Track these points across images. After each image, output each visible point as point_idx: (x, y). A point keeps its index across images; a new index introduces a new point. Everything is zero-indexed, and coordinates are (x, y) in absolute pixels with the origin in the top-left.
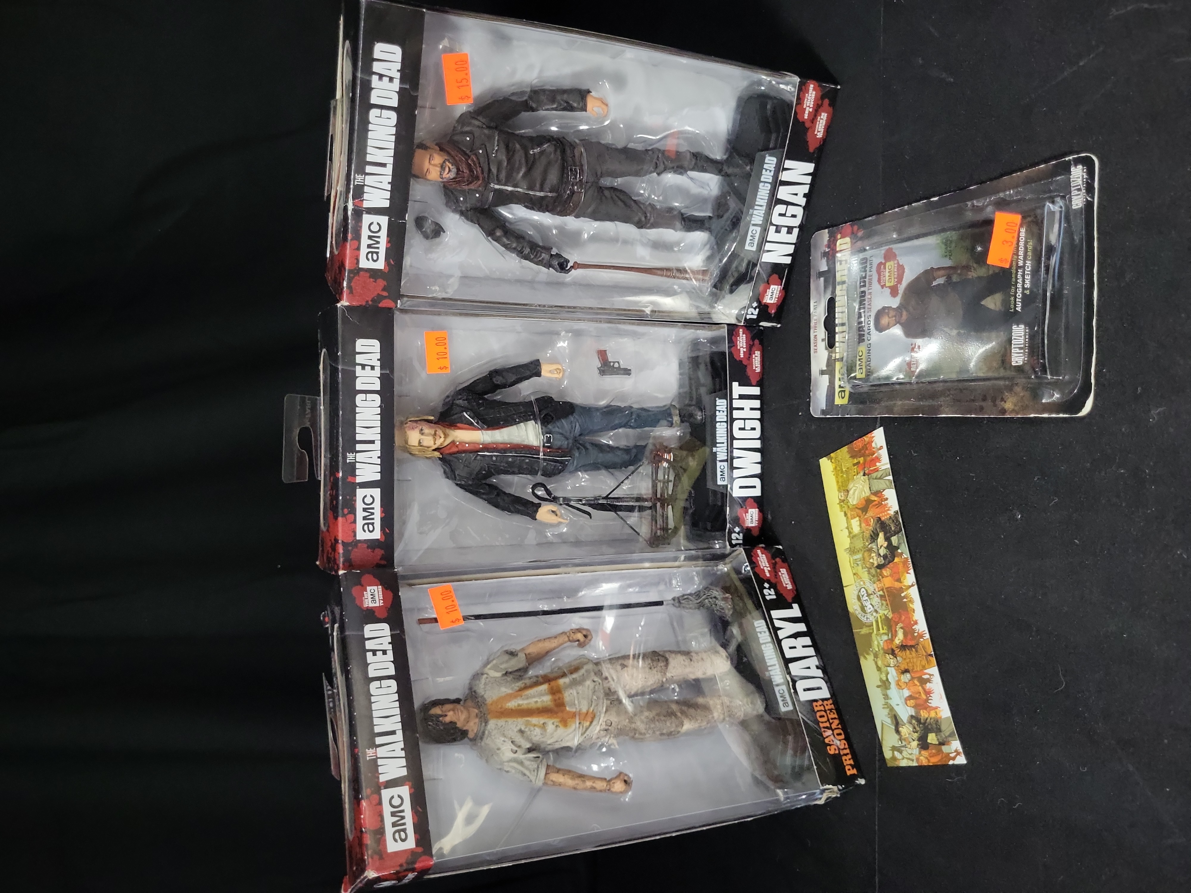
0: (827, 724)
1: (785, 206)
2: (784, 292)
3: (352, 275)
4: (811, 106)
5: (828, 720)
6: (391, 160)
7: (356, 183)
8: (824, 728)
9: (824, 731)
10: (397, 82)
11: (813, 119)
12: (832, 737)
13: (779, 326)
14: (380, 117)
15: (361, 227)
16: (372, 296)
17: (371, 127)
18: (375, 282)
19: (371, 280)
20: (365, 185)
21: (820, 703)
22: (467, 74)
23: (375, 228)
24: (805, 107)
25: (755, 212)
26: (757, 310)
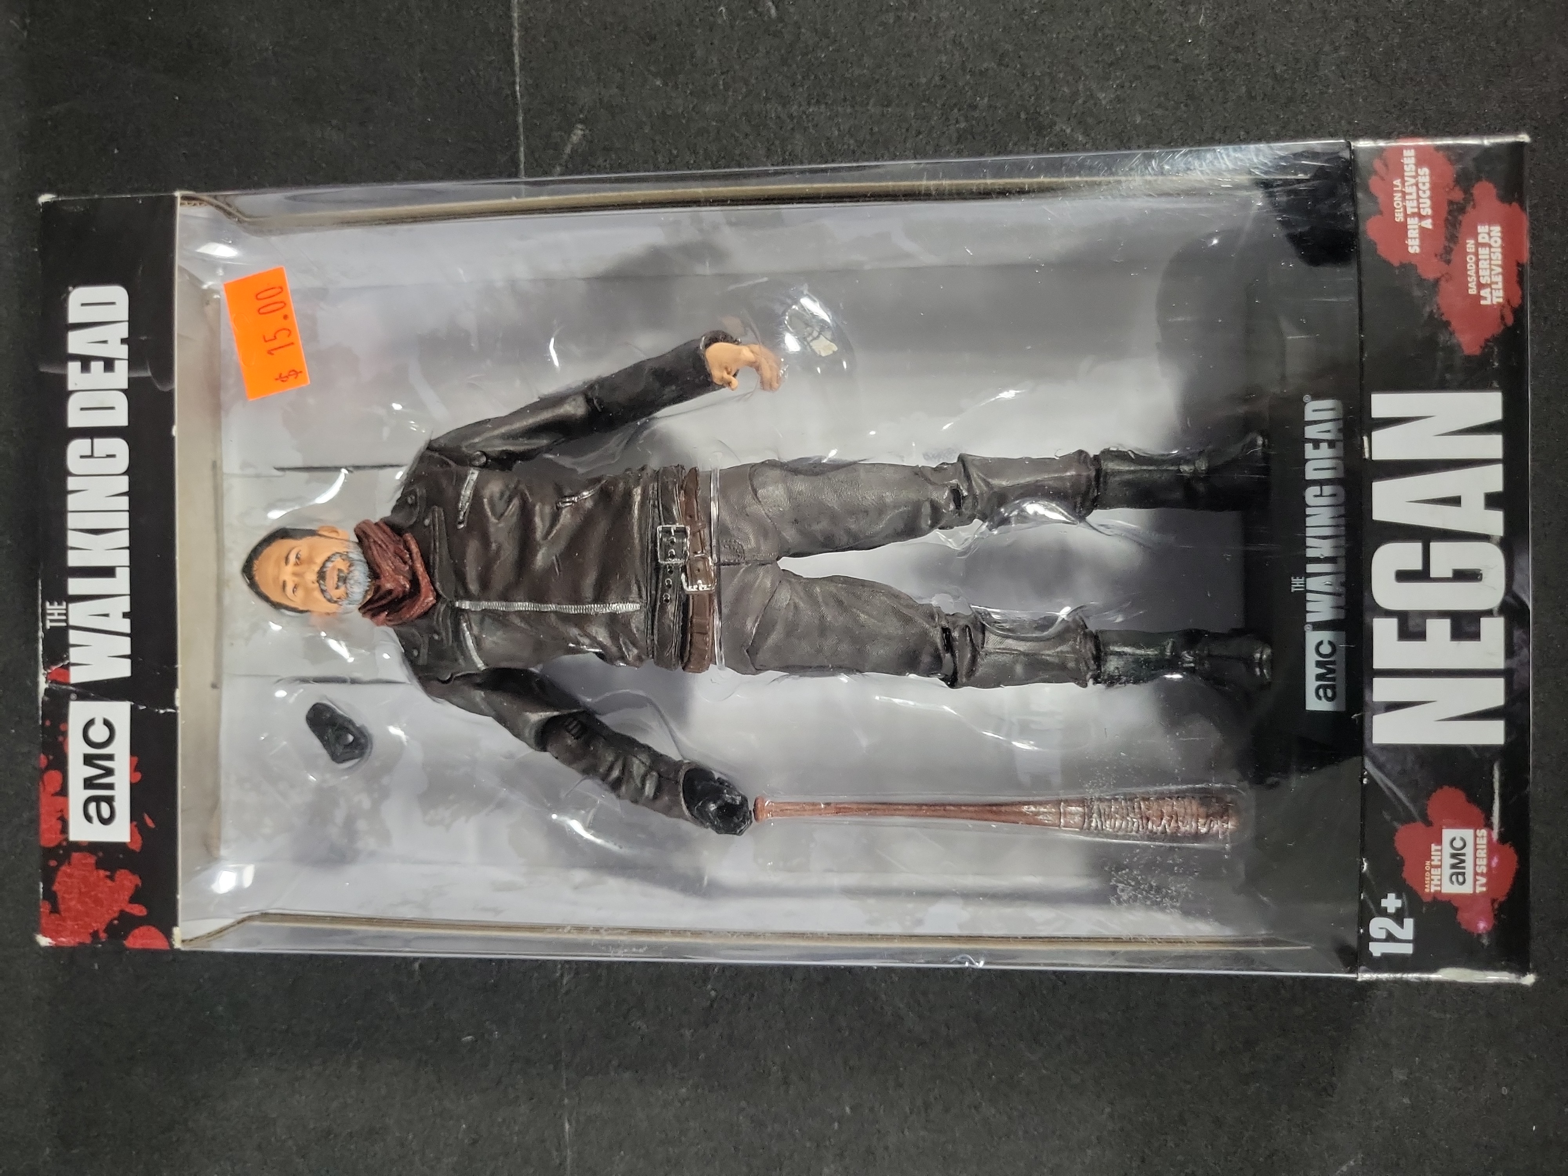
1: (1418, 546)
2: (1509, 850)
3: (53, 863)
4: (1427, 211)
6: (123, 558)
7: (49, 625)
10: (122, 368)
11: (1448, 251)
13: (1529, 979)
14: (92, 456)
15: (65, 734)
16: (107, 918)
17: (72, 483)
18: (111, 878)
19: (102, 873)
20: (68, 627)
22: (286, 317)
23: (99, 733)
24: (1399, 217)
25: (1313, 584)
26: (1409, 922)
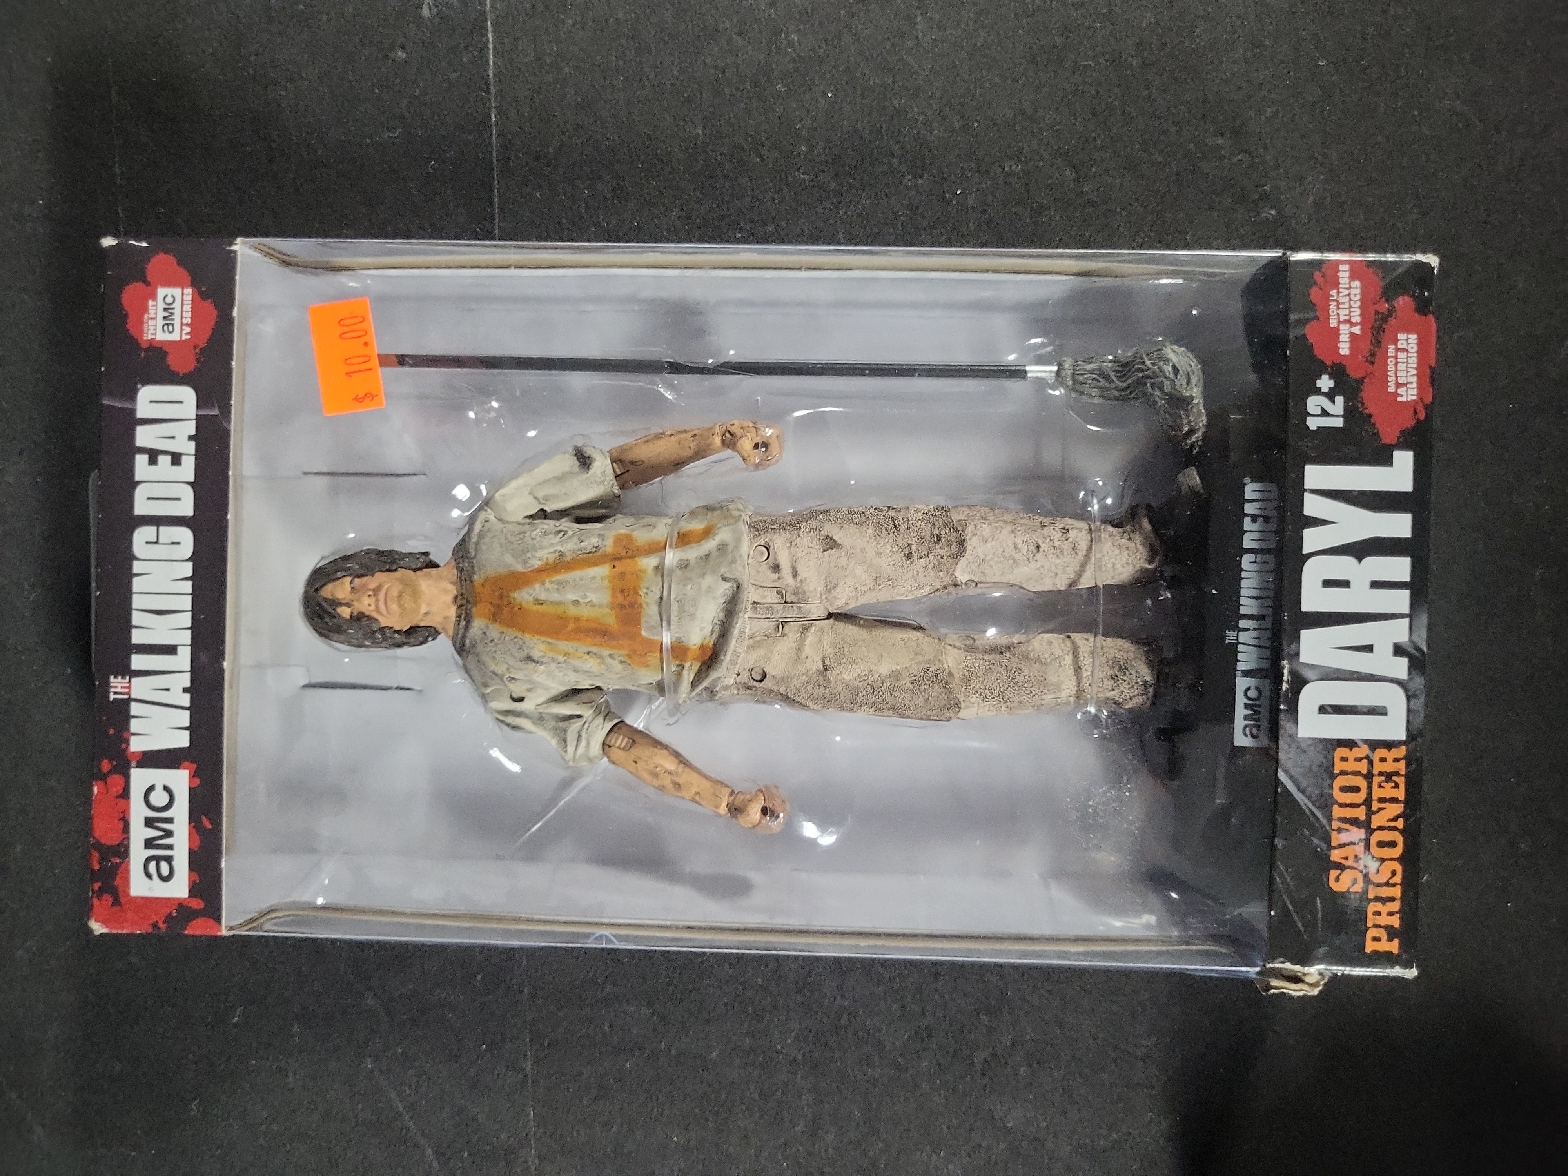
0: (1360, 813)
5: (1368, 802)
8: (1343, 820)
9: (1340, 830)
12: (1360, 849)
21: (1364, 750)
